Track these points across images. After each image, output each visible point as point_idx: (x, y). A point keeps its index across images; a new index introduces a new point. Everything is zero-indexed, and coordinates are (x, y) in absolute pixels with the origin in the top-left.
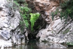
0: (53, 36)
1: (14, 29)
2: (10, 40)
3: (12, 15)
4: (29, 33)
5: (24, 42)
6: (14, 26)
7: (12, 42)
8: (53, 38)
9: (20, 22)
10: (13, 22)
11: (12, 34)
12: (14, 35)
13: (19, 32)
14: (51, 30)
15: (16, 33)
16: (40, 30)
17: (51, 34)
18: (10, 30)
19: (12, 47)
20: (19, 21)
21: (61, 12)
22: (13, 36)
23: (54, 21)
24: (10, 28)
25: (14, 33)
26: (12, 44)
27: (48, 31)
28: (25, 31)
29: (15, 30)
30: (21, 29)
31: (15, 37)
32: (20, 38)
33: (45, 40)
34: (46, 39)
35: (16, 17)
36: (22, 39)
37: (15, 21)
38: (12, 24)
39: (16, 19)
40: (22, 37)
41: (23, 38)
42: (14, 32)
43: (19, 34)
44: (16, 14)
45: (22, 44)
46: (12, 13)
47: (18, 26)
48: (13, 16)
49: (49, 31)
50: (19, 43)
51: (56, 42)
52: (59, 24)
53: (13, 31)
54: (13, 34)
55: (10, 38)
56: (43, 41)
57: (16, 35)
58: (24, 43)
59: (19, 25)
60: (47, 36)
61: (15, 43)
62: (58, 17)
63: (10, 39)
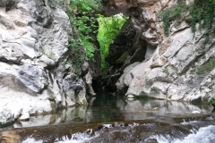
0: (168, 82)
1: (53, 62)
2: (45, 95)
3: (45, 22)
4: (96, 75)
5: (82, 98)
6: (52, 54)
7: (52, 100)
8: (167, 87)
9: (70, 42)
10: (50, 42)
11: (50, 76)
12: (55, 81)
13: (68, 70)
14: (160, 63)
15: (60, 75)
16: (127, 65)
17: (162, 75)
18: (42, 66)
19: (52, 113)
20: (66, 40)
21: (192, 8)
22: (52, 82)
23: (172, 37)
24: (42, 59)
25: (55, 75)
26: (52, 106)
27: (152, 67)
28: (84, 69)
29: (57, 65)
30: (73, 63)
31: (59, 87)
32: (71, 88)
33: (143, 92)
34: (148, 91)
35: (57, 27)
36: (77, 91)
37: (56, 40)
38: (47, 49)
39: (59, 33)
40: (77, 85)
41: (81, 89)
42: (56, 70)
43: (69, 76)
44: (57, 19)
45: (77, 105)
46: (45, 15)
47: (65, 54)
48: (48, 25)
49: (156, 67)
50: (71, 103)
51: (175, 97)
52: (185, 45)
53: (50, 68)
54: (53, 76)
55: (46, 87)
56: (136, 98)
57: (60, 80)
58: (84, 101)
59: (66, 50)
60: (150, 83)
61: (60, 102)
62: (184, 25)
63: (45, 92)
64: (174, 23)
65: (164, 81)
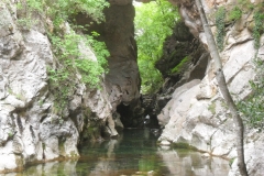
2: (10, 147)
3: (13, 53)
5: (71, 148)
6: (23, 92)
7: (19, 154)
8: (211, 133)
9: (49, 74)
10: (20, 77)
11: (19, 122)
12: (27, 127)
13: (47, 111)
15: (34, 118)
17: (207, 113)
18: (8, 109)
19: (17, 170)
20: (44, 72)
22: (22, 129)
24: (8, 100)
25: (28, 119)
26: (18, 162)
28: (74, 108)
29: (30, 105)
31: (33, 134)
32: (52, 135)
35: (29, 57)
36: (62, 139)
37: (28, 74)
38: (16, 86)
39: (33, 63)
40: (62, 130)
41: (69, 135)
42: (28, 113)
43: (48, 119)
44: (30, 45)
45: (62, 159)
46: (12, 46)
47: (43, 90)
48: (18, 56)
49: (204, 99)
50: (50, 155)
52: (243, 69)
53: (19, 111)
54: (23, 120)
55: (11, 138)
57: (34, 125)
58: (72, 153)
59: (43, 84)
61: (32, 156)
62: (245, 35)
63: (10, 143)
64: (232, 29)
65: (209, 124)
